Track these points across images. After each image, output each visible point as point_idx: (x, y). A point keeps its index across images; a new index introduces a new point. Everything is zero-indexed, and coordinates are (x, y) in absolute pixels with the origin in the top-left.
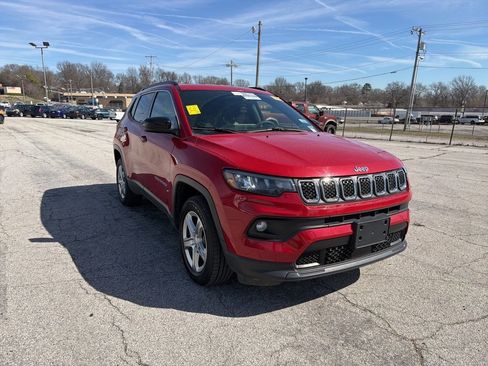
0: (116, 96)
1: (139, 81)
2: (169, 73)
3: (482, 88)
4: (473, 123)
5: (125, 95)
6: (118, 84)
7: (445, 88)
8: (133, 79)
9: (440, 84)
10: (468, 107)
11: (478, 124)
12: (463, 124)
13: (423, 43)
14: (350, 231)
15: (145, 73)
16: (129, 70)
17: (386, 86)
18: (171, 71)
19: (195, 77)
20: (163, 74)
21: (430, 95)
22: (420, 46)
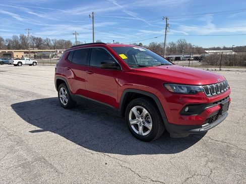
0: (7, 51)
1: (20, 42)
2: (38, 38)
3: (190, 44)
4: (189, 60)
5: (13, 51)
6: (7, 45)
7: (175, 44)
8: (16, 41)
9: (172, 42)
10: (185, 53)
11: (191, 60)
12: (185, 60)
13: (168, 24)
14: (219, 108)
15: (23, 38)
16: (14, 37)
17: (149, 44)
18: (39, 37)
19: (53, 40)
20: (34, 39)
21: (168, 48)
22: (167, 25)
